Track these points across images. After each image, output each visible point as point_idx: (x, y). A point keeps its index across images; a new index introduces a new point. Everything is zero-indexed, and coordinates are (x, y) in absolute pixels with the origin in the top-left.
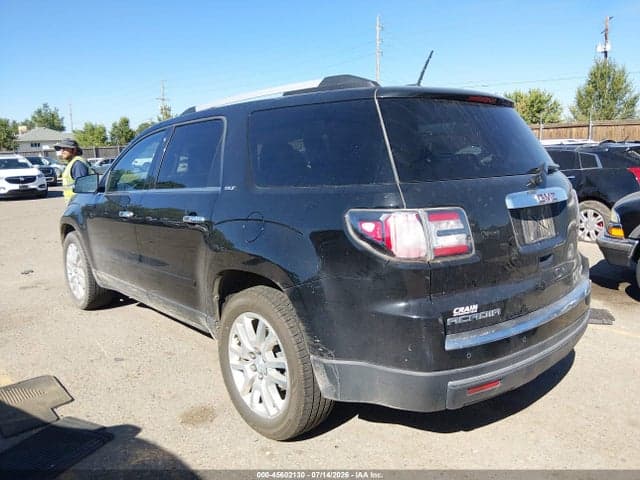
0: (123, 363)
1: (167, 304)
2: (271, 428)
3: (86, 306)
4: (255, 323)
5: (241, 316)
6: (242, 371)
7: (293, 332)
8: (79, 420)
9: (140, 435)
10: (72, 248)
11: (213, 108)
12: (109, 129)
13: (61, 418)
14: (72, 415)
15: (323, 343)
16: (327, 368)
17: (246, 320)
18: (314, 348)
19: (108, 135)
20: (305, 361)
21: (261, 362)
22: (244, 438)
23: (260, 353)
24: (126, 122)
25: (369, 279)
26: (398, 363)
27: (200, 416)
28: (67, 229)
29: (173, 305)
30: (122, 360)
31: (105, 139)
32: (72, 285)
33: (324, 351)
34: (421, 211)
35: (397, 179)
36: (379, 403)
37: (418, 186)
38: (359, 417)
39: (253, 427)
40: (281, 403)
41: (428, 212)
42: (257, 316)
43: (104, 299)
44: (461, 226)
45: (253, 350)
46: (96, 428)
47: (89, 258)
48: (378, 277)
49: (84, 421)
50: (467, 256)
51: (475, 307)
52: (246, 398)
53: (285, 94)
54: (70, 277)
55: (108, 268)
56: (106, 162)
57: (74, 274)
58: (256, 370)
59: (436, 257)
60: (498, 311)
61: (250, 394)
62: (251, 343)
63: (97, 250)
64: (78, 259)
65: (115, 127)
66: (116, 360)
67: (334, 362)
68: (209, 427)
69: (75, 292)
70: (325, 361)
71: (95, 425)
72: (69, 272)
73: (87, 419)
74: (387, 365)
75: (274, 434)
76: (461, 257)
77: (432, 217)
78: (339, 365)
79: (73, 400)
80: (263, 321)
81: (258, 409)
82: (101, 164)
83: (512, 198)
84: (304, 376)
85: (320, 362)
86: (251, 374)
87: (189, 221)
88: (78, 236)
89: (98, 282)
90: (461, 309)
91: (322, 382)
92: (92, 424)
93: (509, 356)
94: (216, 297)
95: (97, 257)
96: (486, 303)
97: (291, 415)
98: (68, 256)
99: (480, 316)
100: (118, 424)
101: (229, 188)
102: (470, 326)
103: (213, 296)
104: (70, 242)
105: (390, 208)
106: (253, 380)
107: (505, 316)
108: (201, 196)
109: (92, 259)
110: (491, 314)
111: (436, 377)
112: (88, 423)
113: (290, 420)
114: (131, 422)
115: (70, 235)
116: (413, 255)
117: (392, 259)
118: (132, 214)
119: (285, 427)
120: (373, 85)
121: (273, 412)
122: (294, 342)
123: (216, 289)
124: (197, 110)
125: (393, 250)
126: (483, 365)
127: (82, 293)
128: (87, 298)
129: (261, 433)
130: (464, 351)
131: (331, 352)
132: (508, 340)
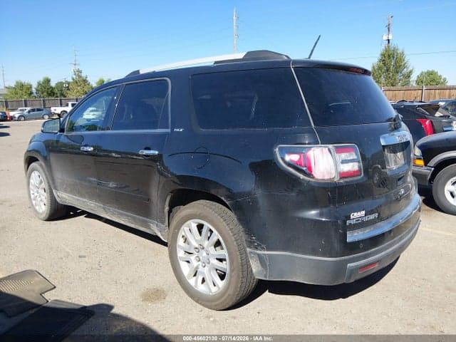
0: (86, 259)
1: (121, 214)
2: (212, 301)
3: (46, 218)
4: (200, 227)
5: (188, 222)
6: (188, 262)
7: (232, 232)
8: (63, 302)
9: (114, 311)
10: (35, 175)
11: (154, 72)
12: (35, 85)
13: (50, 301)
14: (58, 298)
15: (257, 239)
16: (260, 257)
17: (193, 224)
18: (250, 244)
19: (34, 90)
20: (243, 253)
21: (205, 254)
22: (191, 310)
23: (203, 248)
24: (48, 81)
25: (293, 194)
26: (314, 252)
27: (155, 295)
28: (30, 160)
29: (128, 216)
30: (85, 257)
31: (31, 93)
32: (34, 202)
33: (259, 245)
34: (331, 146)
35: (313, 124)
36: (297, 281)
37: (327, 129)
38: (269, 292)
39: (197, 302)
40: (221, 284)
41: (336, 147)
42: (202, 222)
43: (61, 212)
44: (355, 157)
45: (197, 246)
46: (79, 307)
47: (51, 182)
48: (301, 192)
49: (67, 302)
50: (359, 177)
51: (364, 212)
52: (192, 281)
53: (216, 62)
54: (32, 196)
55: (69, 189)
56: (33, 110)
57: (36, 194)
58: (199, 261)
59: (341, 178)
60: (377, 215)
61: (195, 278)
62: (196, 241)
63: (59, 176)
64: (41, 182)
65: (39, 84)
66: (80, 257)
67: (266, 252)
68: (164, 303)
69: (37, 208)
70: (258, 252)
71: (77, 305)
72: (32, 192)
73: (69, 301)
74: (306, 254)
75: (216, 306)
76: (356, 178)
77: (339, 150)
78: (269, 255)
79: (55, 287)
80: (207, 225)
81: (201, 288)
82: (29, 112)
83: (384, 138)
84: (241, 263)
85: (255, 254)
86: (195, 263)
87: (144, 154)
88: (41, 165)
89: (58, 200)
90: (355, 214)
91: (255, 267)
92: (75, 304)
93: (383, 246)
94: (167, 208)
95: (58, 181)
96: (369, 209)
97: (230, 291)
98: (31, 181)
99: (366, 219)
100: (95, 304)
101: (178, 130)
102: (361, 225)
103: (164, 208)
104: (33, 170)
105: (305, 144)
106: (197, 267)
107: (380, 219)
108: (154, 136)
109: (54, 183)
110: (372, 217)
111: (340, 261)
112: (71, 303)
113: (229, 295)
114: (103, 302)
115: (33, 165)
116: (327, 177)
117: (311, 179)
118: (92, 149)
119: (225, 300)
120: (286, 58)
121: (214, 290)
122: (234, 239)
123: (167, 203)
124: (141, 72)
125: (313, 173)
126: (369, 251)
127: (43, 208)
128: (48, 212)
129: (203, 305)
130: (359, 242)
131: (263, 246)
132: (383, 234)
